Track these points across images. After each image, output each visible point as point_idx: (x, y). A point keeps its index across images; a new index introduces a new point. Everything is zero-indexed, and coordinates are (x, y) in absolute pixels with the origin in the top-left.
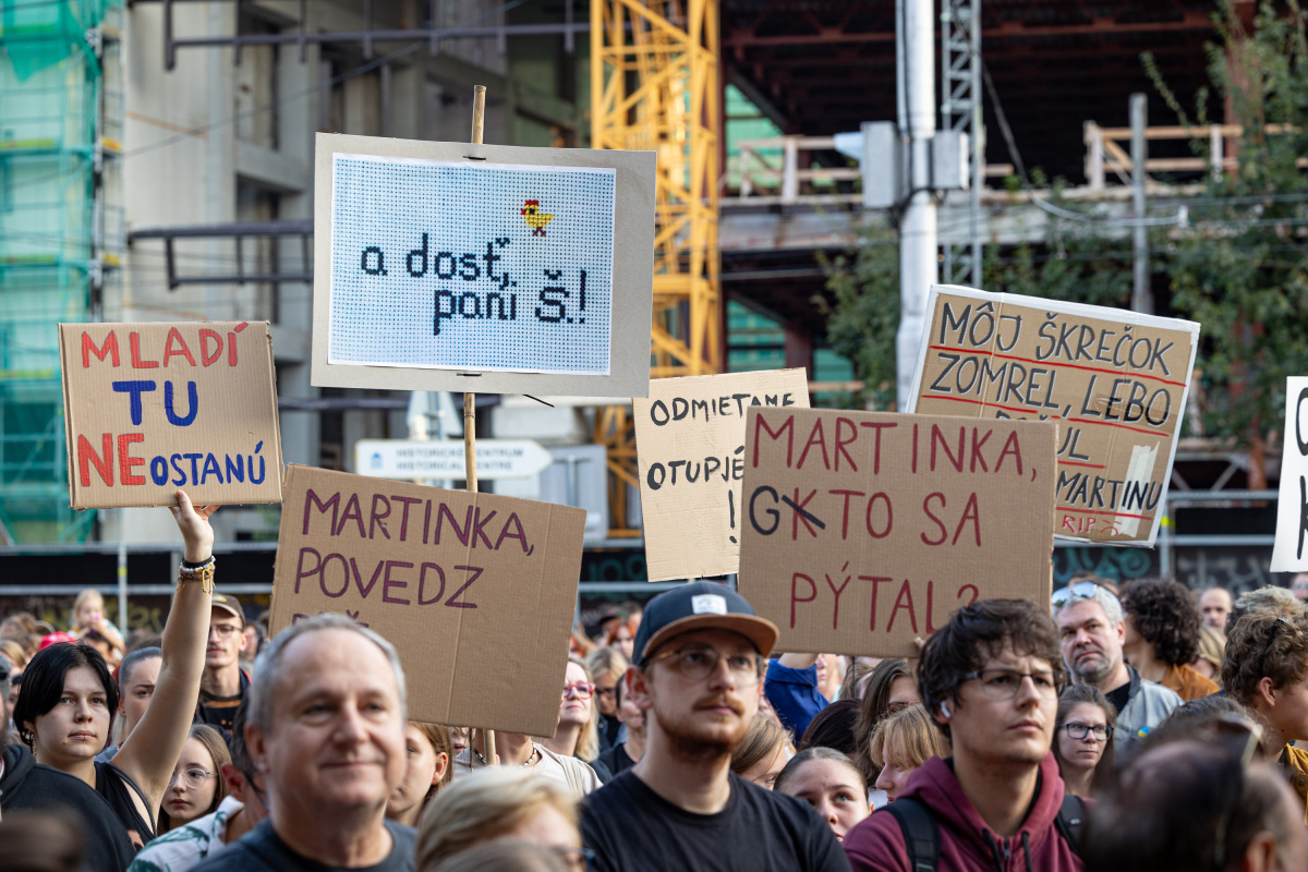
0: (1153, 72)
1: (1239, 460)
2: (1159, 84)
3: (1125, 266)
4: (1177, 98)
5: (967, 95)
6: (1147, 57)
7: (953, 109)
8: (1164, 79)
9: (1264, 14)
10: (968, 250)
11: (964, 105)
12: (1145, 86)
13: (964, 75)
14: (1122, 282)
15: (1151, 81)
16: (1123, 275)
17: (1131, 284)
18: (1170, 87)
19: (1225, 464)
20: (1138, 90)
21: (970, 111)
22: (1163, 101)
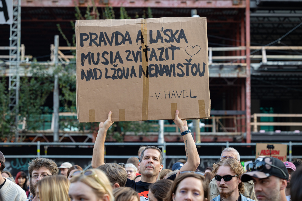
0: (60, 29)
1: (90, 136)
2: (61, 33)
3: (52, 82)
4: (66, 37)
5: (16, 35)
6: (58, 25)
7: (12, 39)
8: (63, 31)
9: (87, 14)
10: (15, 78)
11: (15, 38)
12: (58, 33)
13: (15, 30)
14: (52, 86)
15: (59, 32)
16: (52, 85)
17: (54, 87)
18: (64, 34)
19: (86, 137)
20: (57, 34)
21: (17, 40)
22: (63, 37)
